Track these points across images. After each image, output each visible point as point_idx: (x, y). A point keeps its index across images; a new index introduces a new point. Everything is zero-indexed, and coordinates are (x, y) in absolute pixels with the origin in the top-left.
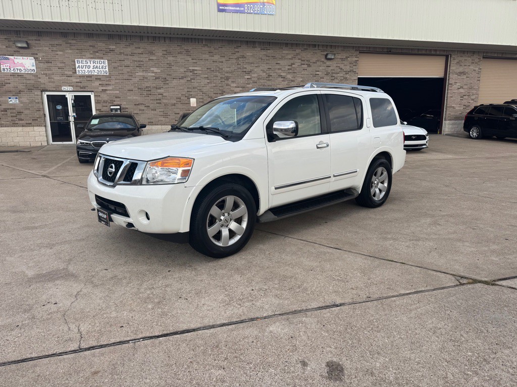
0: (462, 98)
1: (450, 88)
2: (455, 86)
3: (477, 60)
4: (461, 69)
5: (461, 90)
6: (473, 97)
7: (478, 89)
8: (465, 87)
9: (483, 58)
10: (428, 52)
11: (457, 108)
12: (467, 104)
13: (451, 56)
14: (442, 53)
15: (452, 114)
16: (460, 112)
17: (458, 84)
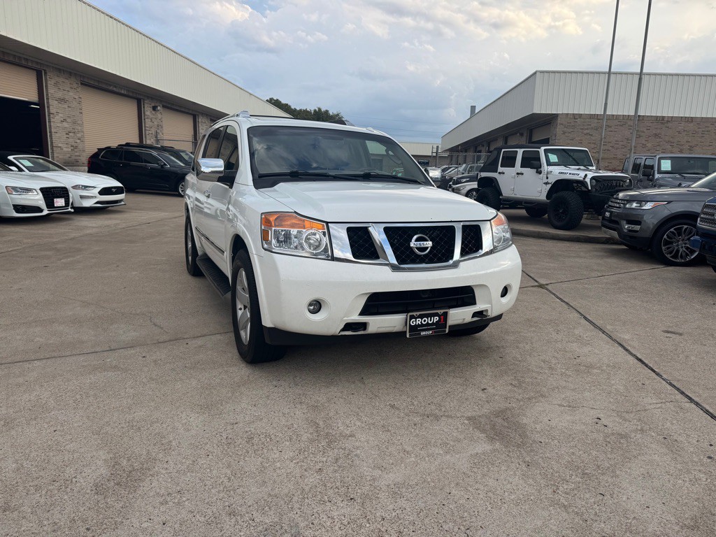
0: (67, 136)
1: (52, 120)
2: (57, 117)
3: (75, 85)
4: (60, 94)
5: (65, 124)
6: (79, 135)
7: (81, 125)
8: (69, 120)
9: (82, 84)
10: (17, 61)
11: (65, 149)
12: (73, 144)
13: (45, 73)
14: (34, 65)
15: (61, 157)
16: (69, 155)
17: (60, 115)
